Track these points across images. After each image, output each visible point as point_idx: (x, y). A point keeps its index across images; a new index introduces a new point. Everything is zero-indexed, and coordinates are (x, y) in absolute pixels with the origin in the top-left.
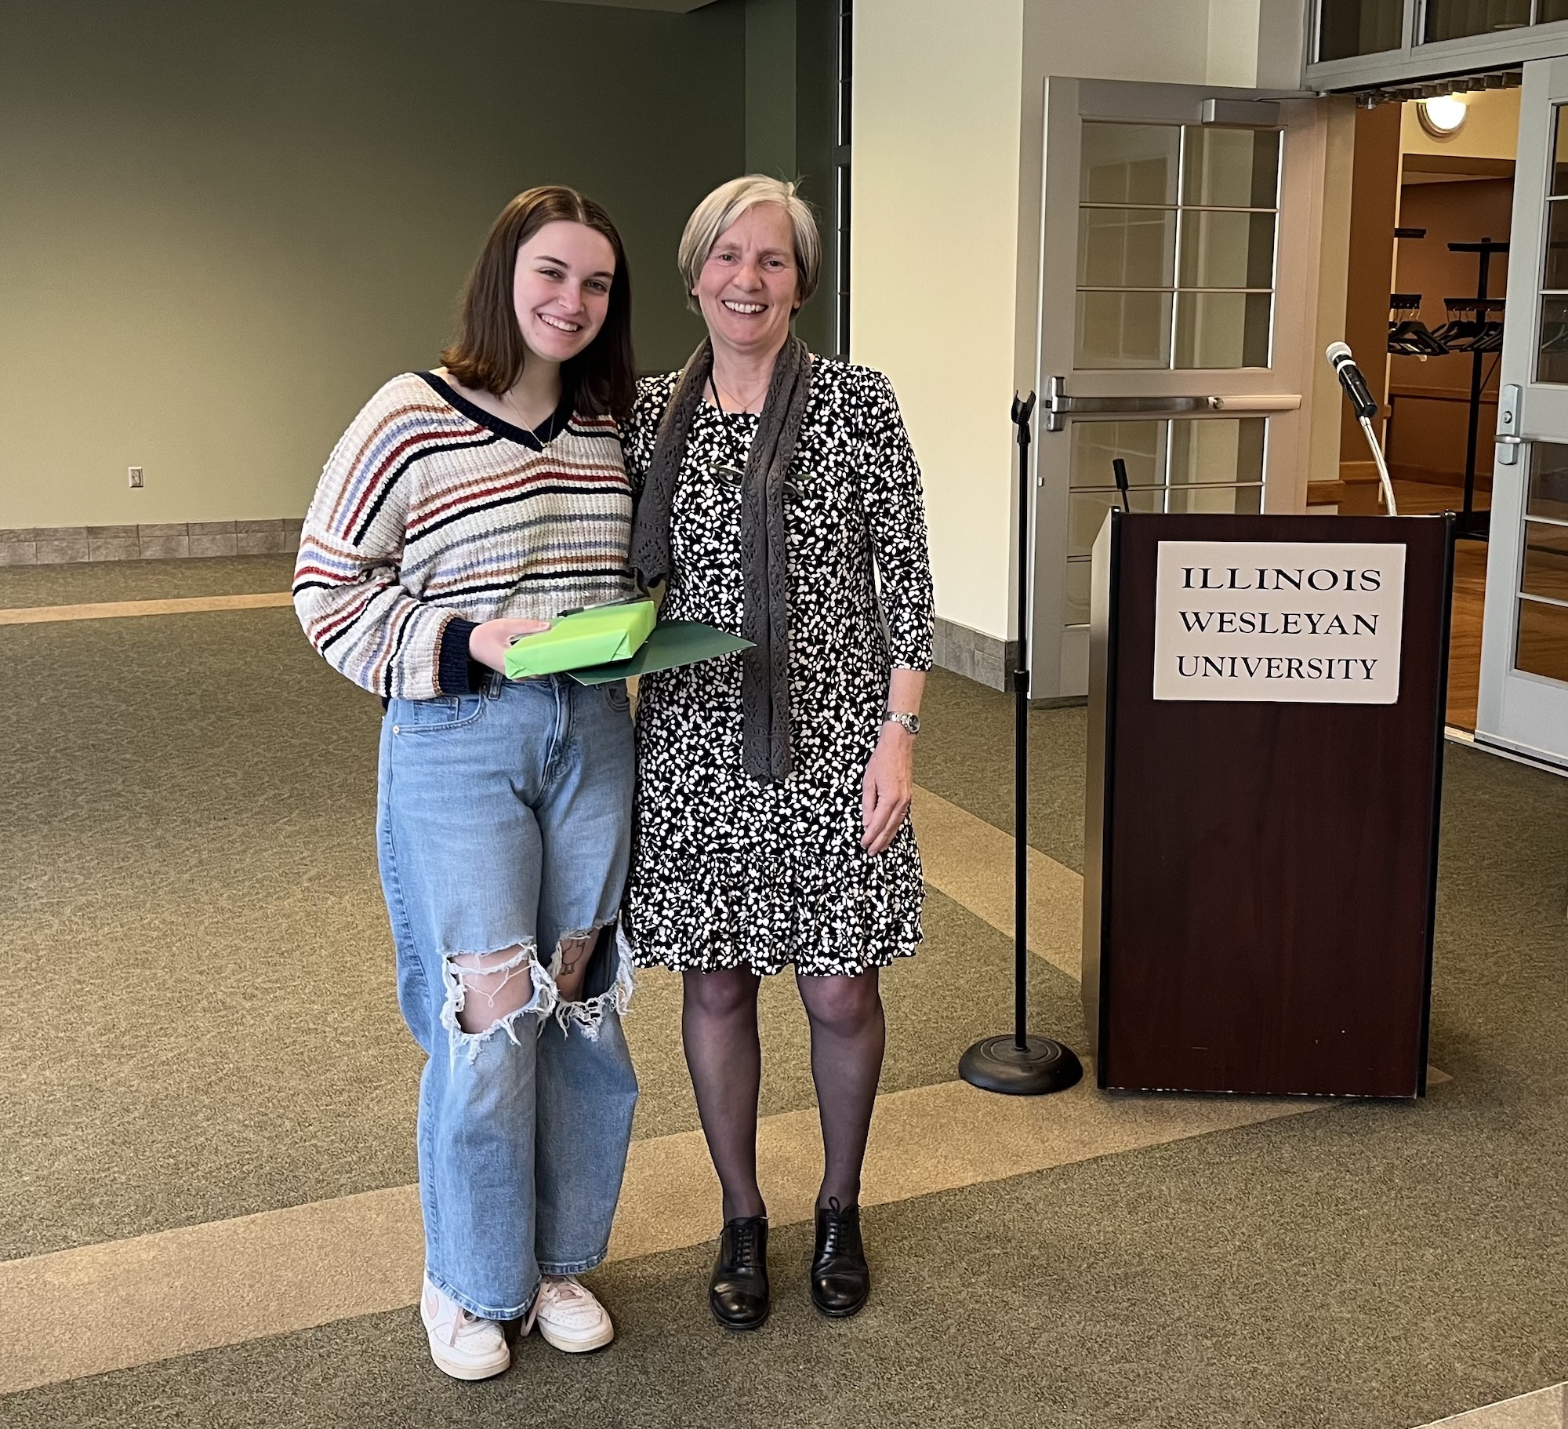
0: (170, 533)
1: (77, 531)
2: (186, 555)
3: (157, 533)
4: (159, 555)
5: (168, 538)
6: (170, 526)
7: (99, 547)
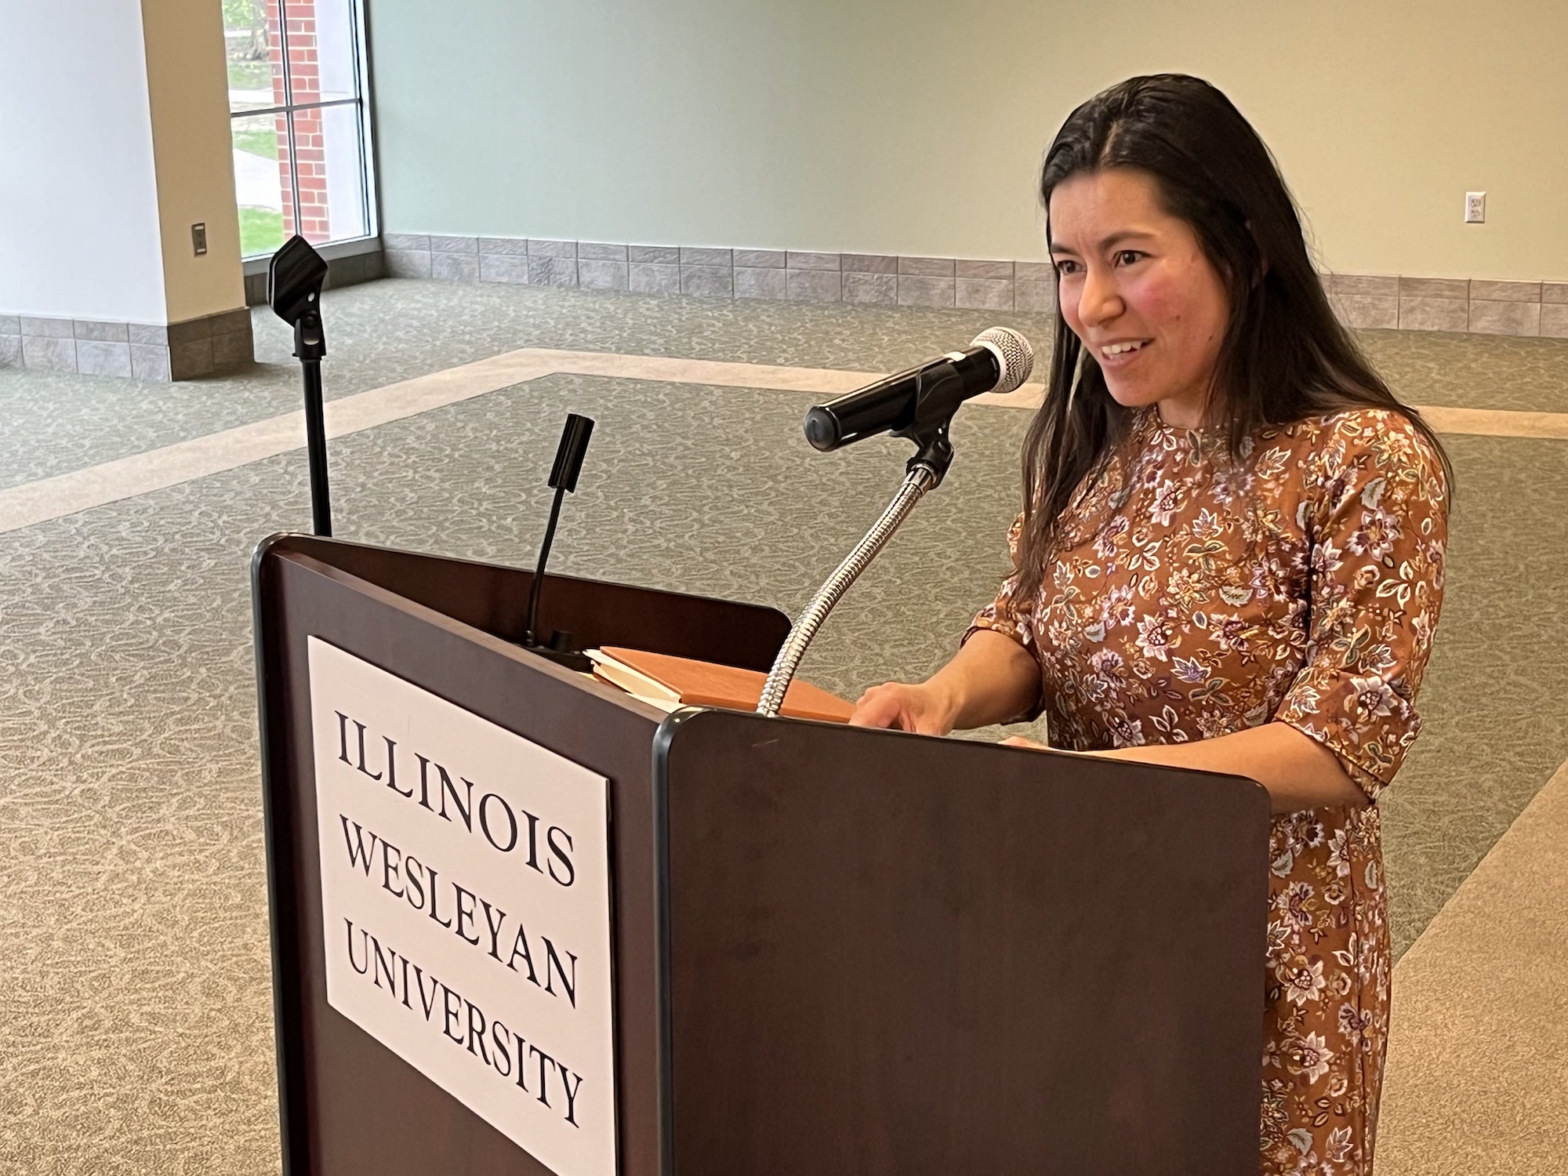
0: (1516, 296)
1: (1386, 282)
2: (1534, 333)
3: (1495, 296)
4: (1495, 329)
5: (1512, 304)
6: (1515, 286)
7: (1412, 310)
